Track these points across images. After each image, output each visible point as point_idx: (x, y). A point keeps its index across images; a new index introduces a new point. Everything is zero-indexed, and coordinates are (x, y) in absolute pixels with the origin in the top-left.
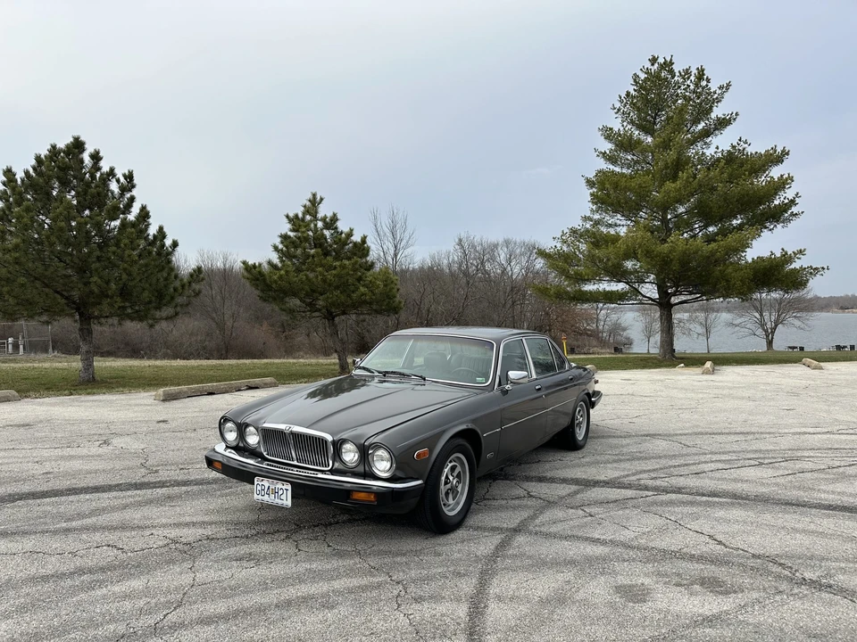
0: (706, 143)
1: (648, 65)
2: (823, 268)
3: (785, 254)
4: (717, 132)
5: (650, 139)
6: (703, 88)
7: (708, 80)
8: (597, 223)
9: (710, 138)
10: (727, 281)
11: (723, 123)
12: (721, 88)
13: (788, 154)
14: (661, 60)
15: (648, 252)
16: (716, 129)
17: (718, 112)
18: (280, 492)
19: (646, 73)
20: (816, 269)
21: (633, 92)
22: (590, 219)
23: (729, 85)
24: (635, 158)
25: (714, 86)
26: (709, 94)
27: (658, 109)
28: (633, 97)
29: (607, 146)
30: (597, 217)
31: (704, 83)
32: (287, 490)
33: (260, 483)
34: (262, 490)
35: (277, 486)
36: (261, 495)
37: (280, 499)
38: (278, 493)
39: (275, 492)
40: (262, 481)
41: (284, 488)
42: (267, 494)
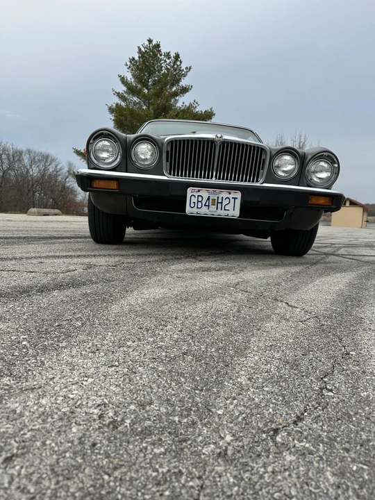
0: (176, 100)
1: (147, 43)
4: (181, 95)
6: (178, 66)
7: (181, 62)
9: (177, 98)
11: (185, 90)
12: (187, 68)
13: (214, 115)
14: (154, 43)
16: (181, 93)
17: (183, 83)
18: (225, 202)
19: (145, 48)
21: (137, 58)
23: (190, 68)
24: (139, 100)
25: (183, 67)
26: (180, 70)
27: (151, 73)
28: (136, 62)
29: (122, 89)
31: (178, 63)
32: (235, 198)
33: (196, 195)
34: (198, 201)
35: (221, 196)
36: (197, 208)
37: (225, 209)
38: (222, 203)
39: (218, 203)
40: (199, 191)
41: (230, 196)
42: (205, 205)
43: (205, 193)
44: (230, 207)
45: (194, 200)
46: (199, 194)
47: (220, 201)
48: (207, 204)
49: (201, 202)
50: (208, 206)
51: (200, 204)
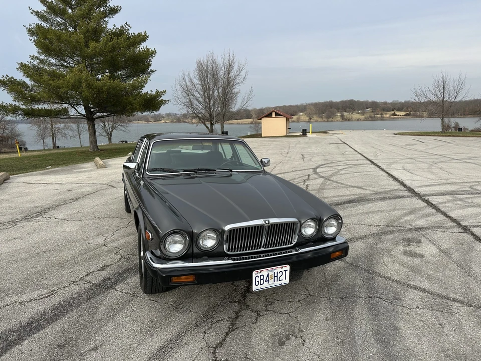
0: (105, 21)
2: (168, 101)
3: (158, 92)
4: (110, 16)
5: (70, 11)
8: (42, 61)
9: (107, 19)
10: (132, 105)
11: (114, 11)
13: (148, 37)
15: (89, 85)
16: (110, 14)
18: (279, 275)
20: (165, 101)
22: (37, 58)
24: (63, 21)
30: (42, 57)
32: (286, 271)
33: (259, 275)
34: (261, 280)
35: (276, 272)
36: (261, 284)
37: (279, 280)
38: (277, 276)
39: (275, 277)
40: (261, 272)
41: (282, 270)
42: (266, 281)
43: (265, 272)
44: (283, 278)
45: (258, 279)
46: (261, 274)
47: (276, 275)
48: (267, 280)
49: (263, 279)
50: (268, 281)
51: (262, 281)
